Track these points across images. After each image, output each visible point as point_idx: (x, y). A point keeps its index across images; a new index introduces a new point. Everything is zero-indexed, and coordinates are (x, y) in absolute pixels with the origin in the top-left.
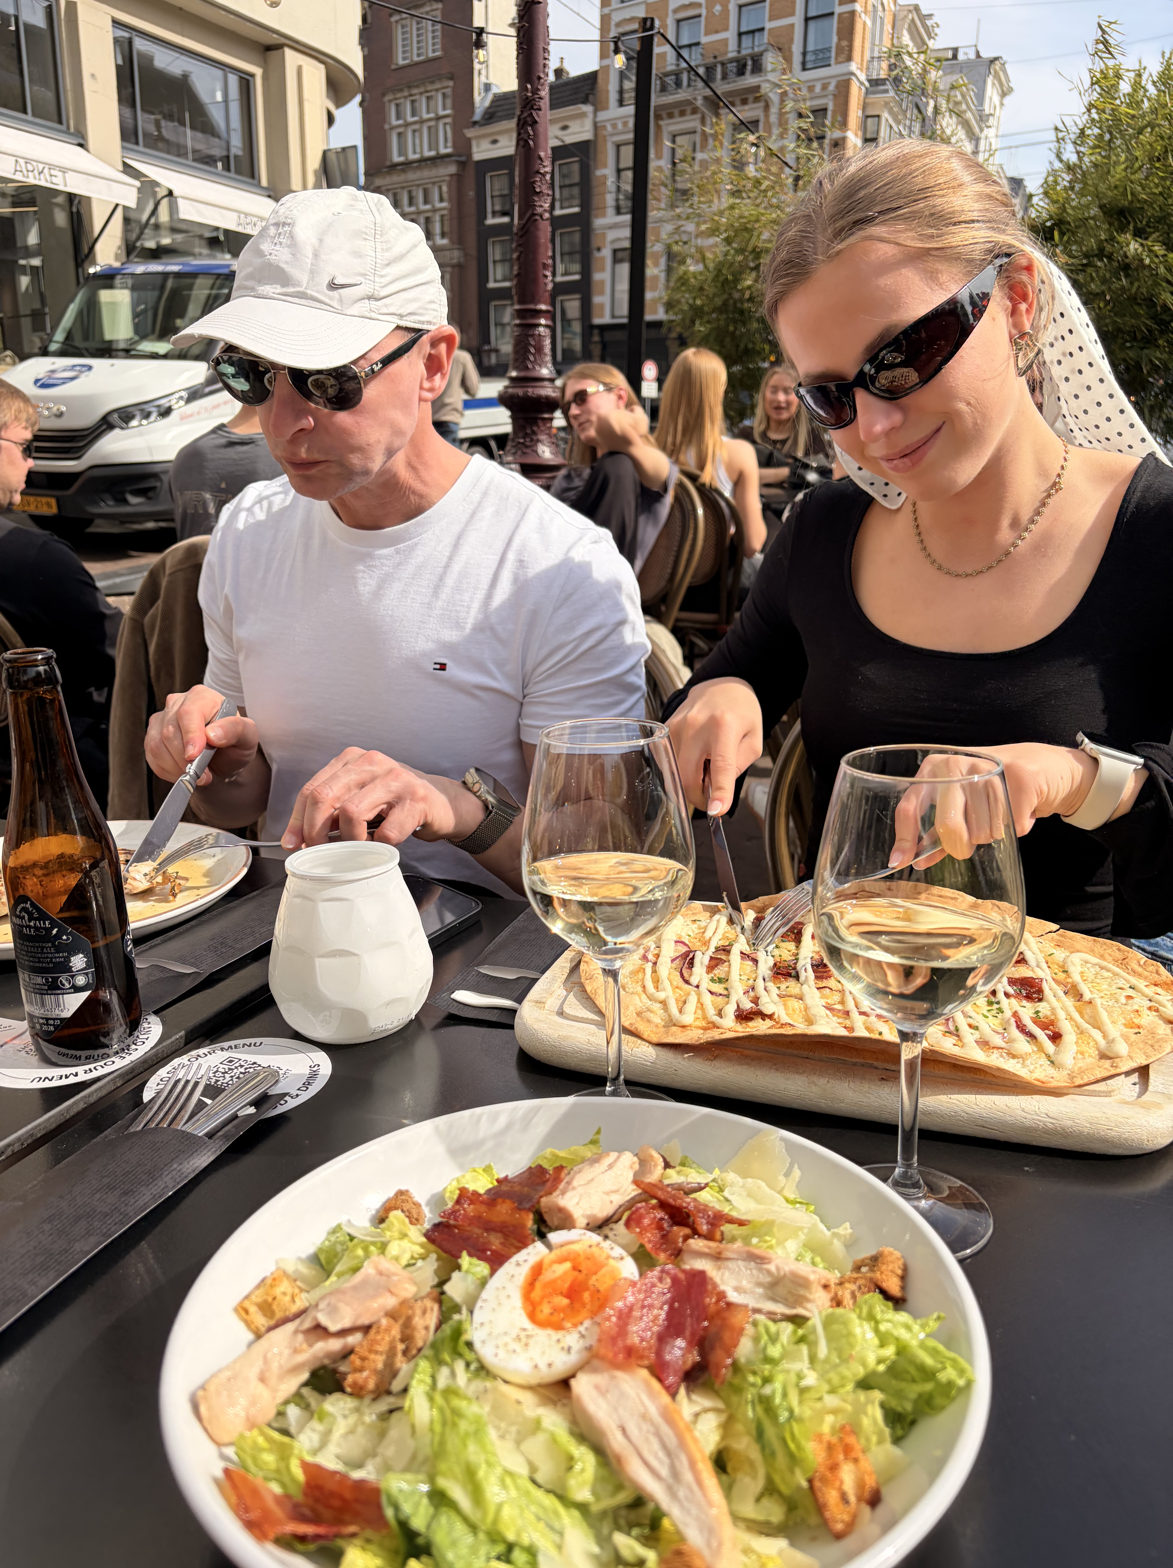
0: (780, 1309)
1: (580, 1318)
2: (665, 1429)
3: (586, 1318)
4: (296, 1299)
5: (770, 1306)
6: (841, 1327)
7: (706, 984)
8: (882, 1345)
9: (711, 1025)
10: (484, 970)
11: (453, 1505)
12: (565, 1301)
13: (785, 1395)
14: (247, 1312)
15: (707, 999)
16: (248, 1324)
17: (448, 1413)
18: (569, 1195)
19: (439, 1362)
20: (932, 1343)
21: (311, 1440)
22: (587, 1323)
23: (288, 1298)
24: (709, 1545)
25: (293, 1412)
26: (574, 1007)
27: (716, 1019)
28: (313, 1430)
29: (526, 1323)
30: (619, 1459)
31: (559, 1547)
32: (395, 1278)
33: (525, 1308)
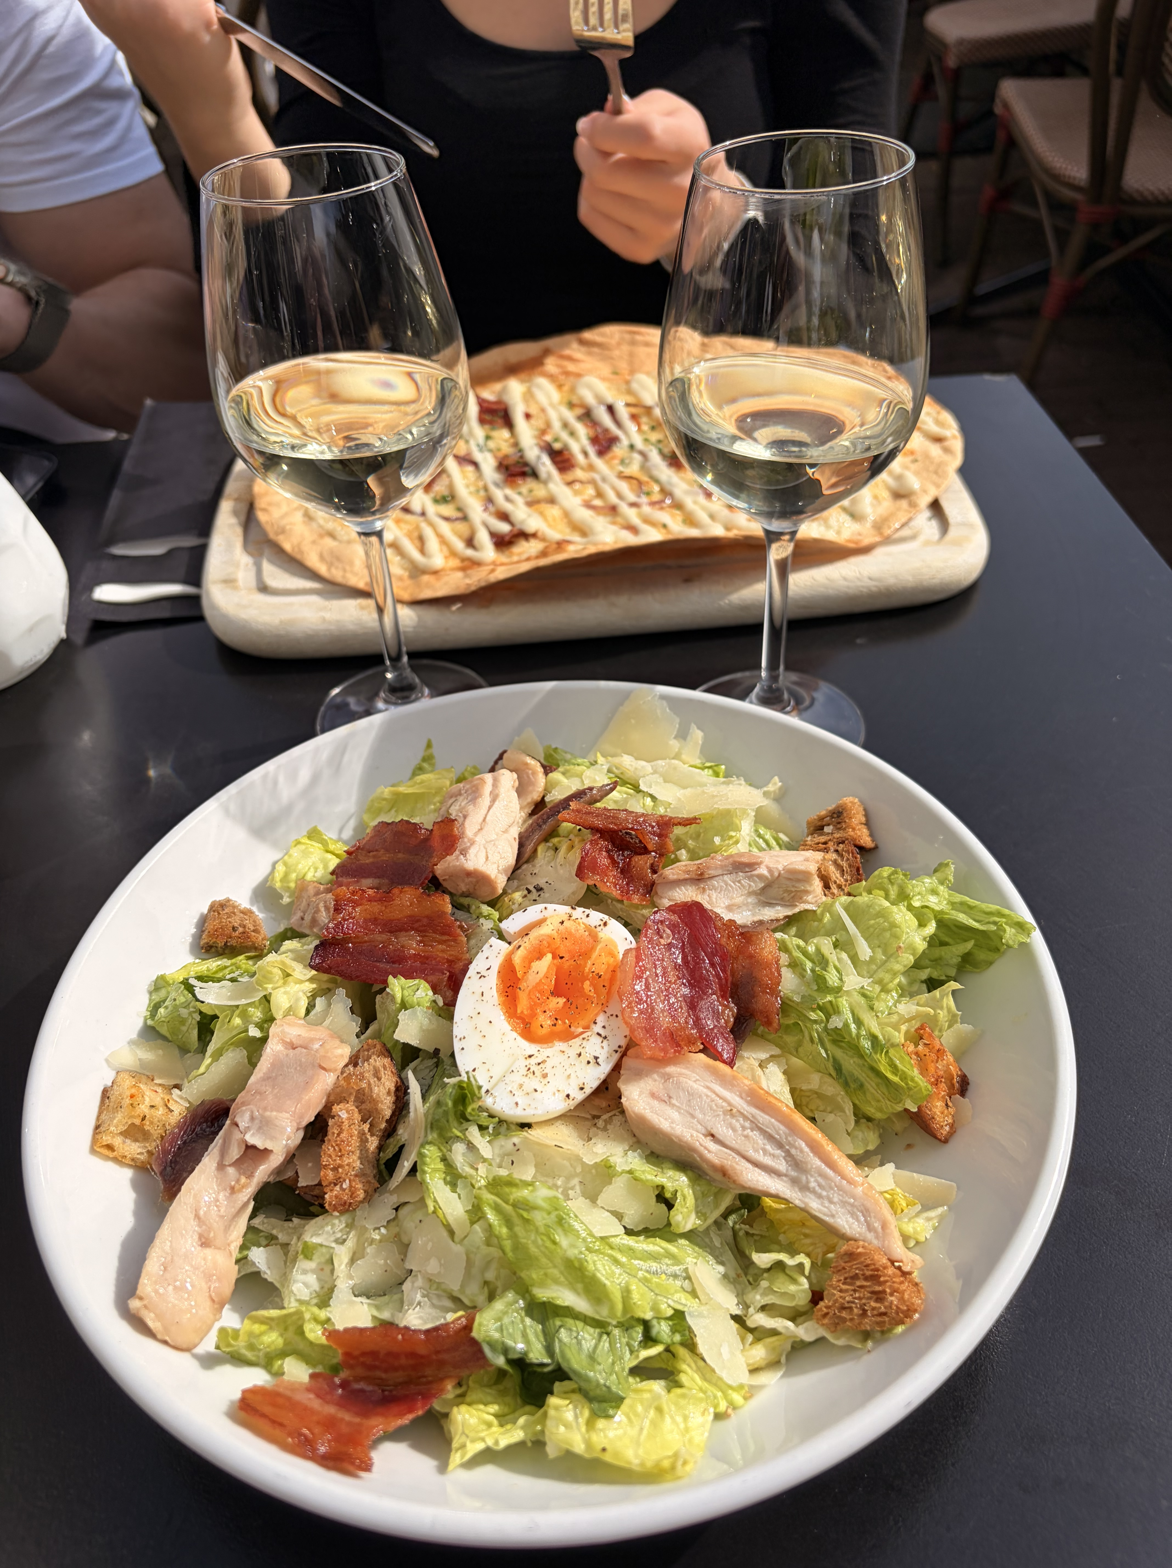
0: (780, 912)
1: (590, 1016)
2: (763, 1118)
3: (597, 1015)
4: (172, 1105)
5: (769, 914)
6: (881, 920)
7: (432, 509)
8: (922, 924)
9: (466, 563)
10: (118, 550)
11: (568, 1312)
12: (562, 1001)
13: (859, 1022)
14: (110, 1147)
15: (445, 528)
16: (119, 1161)
17: (508, 1208)
18: (472, 852)
19: (446, 1140)
20: (958, 898)
21: (306, 1285)
22: (601, 1019)
23: (161, 1111)
24: (870, 1228)
25: (259, 1256)
26: (276, 577)
27: (470, 552)
28: (305, 1272)
29: (530, 1048)
30: (724, 1172)
31: (694, 1294)
32: (316, 1046)
33: (514, 1029)
